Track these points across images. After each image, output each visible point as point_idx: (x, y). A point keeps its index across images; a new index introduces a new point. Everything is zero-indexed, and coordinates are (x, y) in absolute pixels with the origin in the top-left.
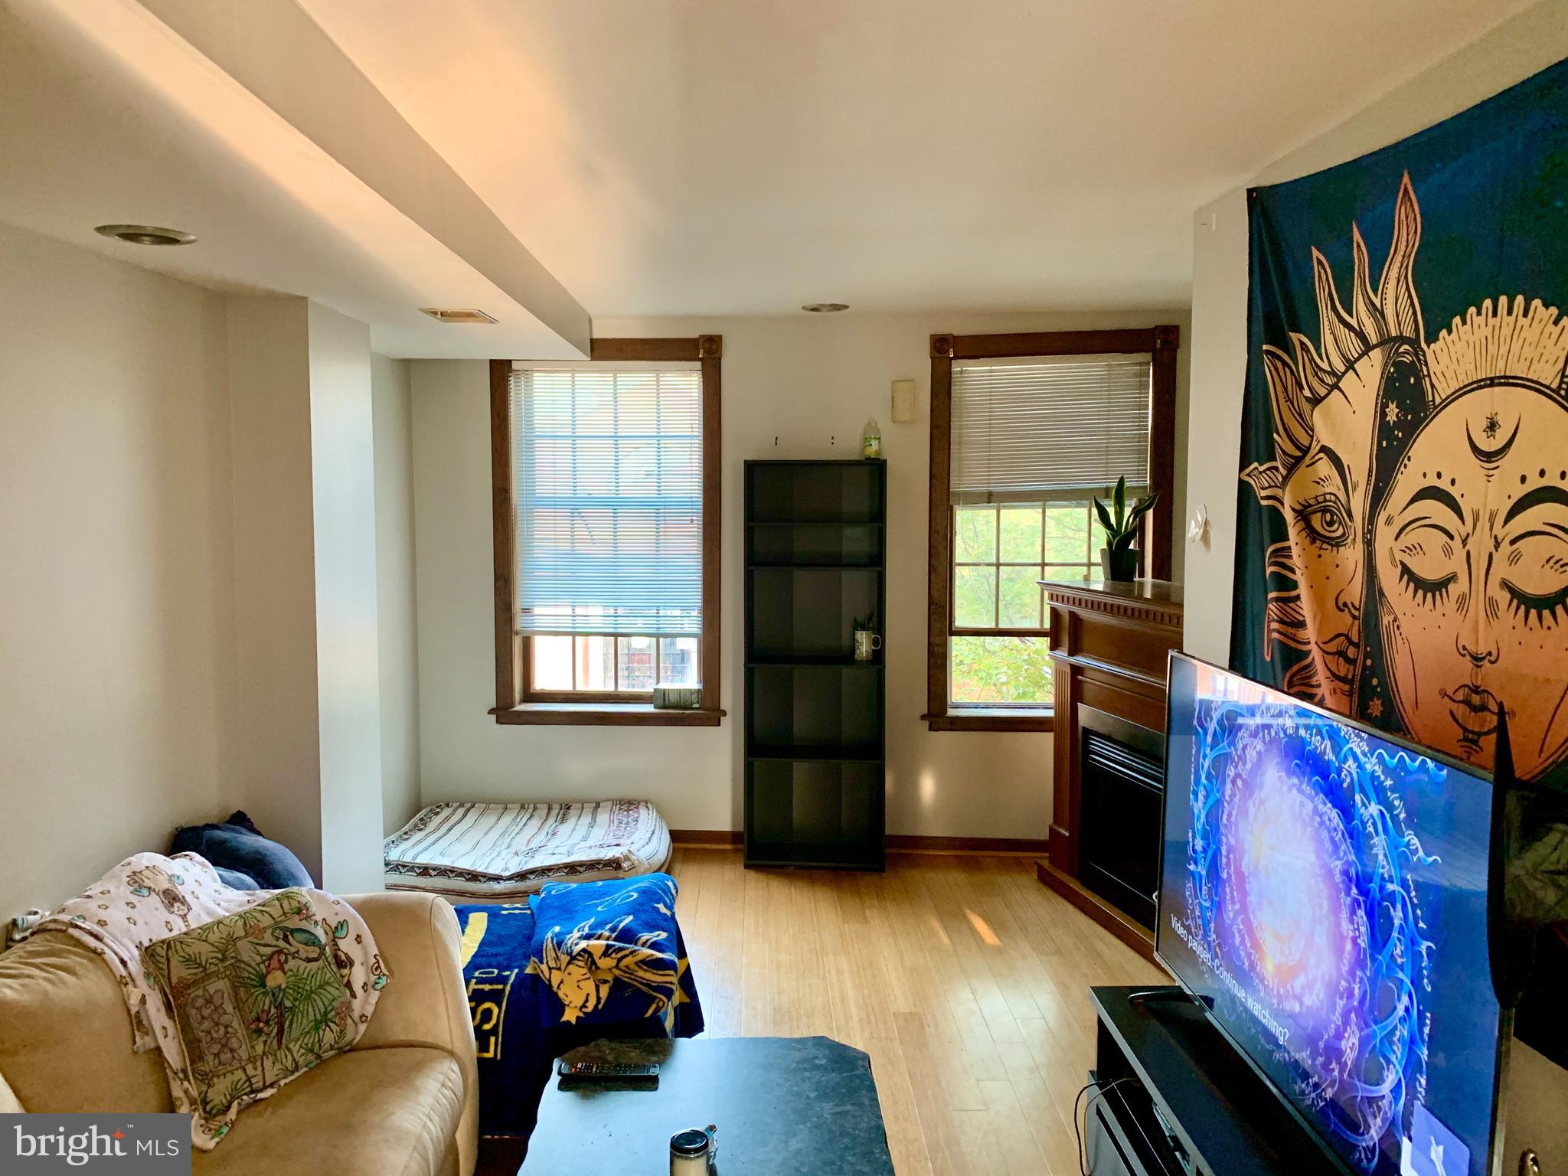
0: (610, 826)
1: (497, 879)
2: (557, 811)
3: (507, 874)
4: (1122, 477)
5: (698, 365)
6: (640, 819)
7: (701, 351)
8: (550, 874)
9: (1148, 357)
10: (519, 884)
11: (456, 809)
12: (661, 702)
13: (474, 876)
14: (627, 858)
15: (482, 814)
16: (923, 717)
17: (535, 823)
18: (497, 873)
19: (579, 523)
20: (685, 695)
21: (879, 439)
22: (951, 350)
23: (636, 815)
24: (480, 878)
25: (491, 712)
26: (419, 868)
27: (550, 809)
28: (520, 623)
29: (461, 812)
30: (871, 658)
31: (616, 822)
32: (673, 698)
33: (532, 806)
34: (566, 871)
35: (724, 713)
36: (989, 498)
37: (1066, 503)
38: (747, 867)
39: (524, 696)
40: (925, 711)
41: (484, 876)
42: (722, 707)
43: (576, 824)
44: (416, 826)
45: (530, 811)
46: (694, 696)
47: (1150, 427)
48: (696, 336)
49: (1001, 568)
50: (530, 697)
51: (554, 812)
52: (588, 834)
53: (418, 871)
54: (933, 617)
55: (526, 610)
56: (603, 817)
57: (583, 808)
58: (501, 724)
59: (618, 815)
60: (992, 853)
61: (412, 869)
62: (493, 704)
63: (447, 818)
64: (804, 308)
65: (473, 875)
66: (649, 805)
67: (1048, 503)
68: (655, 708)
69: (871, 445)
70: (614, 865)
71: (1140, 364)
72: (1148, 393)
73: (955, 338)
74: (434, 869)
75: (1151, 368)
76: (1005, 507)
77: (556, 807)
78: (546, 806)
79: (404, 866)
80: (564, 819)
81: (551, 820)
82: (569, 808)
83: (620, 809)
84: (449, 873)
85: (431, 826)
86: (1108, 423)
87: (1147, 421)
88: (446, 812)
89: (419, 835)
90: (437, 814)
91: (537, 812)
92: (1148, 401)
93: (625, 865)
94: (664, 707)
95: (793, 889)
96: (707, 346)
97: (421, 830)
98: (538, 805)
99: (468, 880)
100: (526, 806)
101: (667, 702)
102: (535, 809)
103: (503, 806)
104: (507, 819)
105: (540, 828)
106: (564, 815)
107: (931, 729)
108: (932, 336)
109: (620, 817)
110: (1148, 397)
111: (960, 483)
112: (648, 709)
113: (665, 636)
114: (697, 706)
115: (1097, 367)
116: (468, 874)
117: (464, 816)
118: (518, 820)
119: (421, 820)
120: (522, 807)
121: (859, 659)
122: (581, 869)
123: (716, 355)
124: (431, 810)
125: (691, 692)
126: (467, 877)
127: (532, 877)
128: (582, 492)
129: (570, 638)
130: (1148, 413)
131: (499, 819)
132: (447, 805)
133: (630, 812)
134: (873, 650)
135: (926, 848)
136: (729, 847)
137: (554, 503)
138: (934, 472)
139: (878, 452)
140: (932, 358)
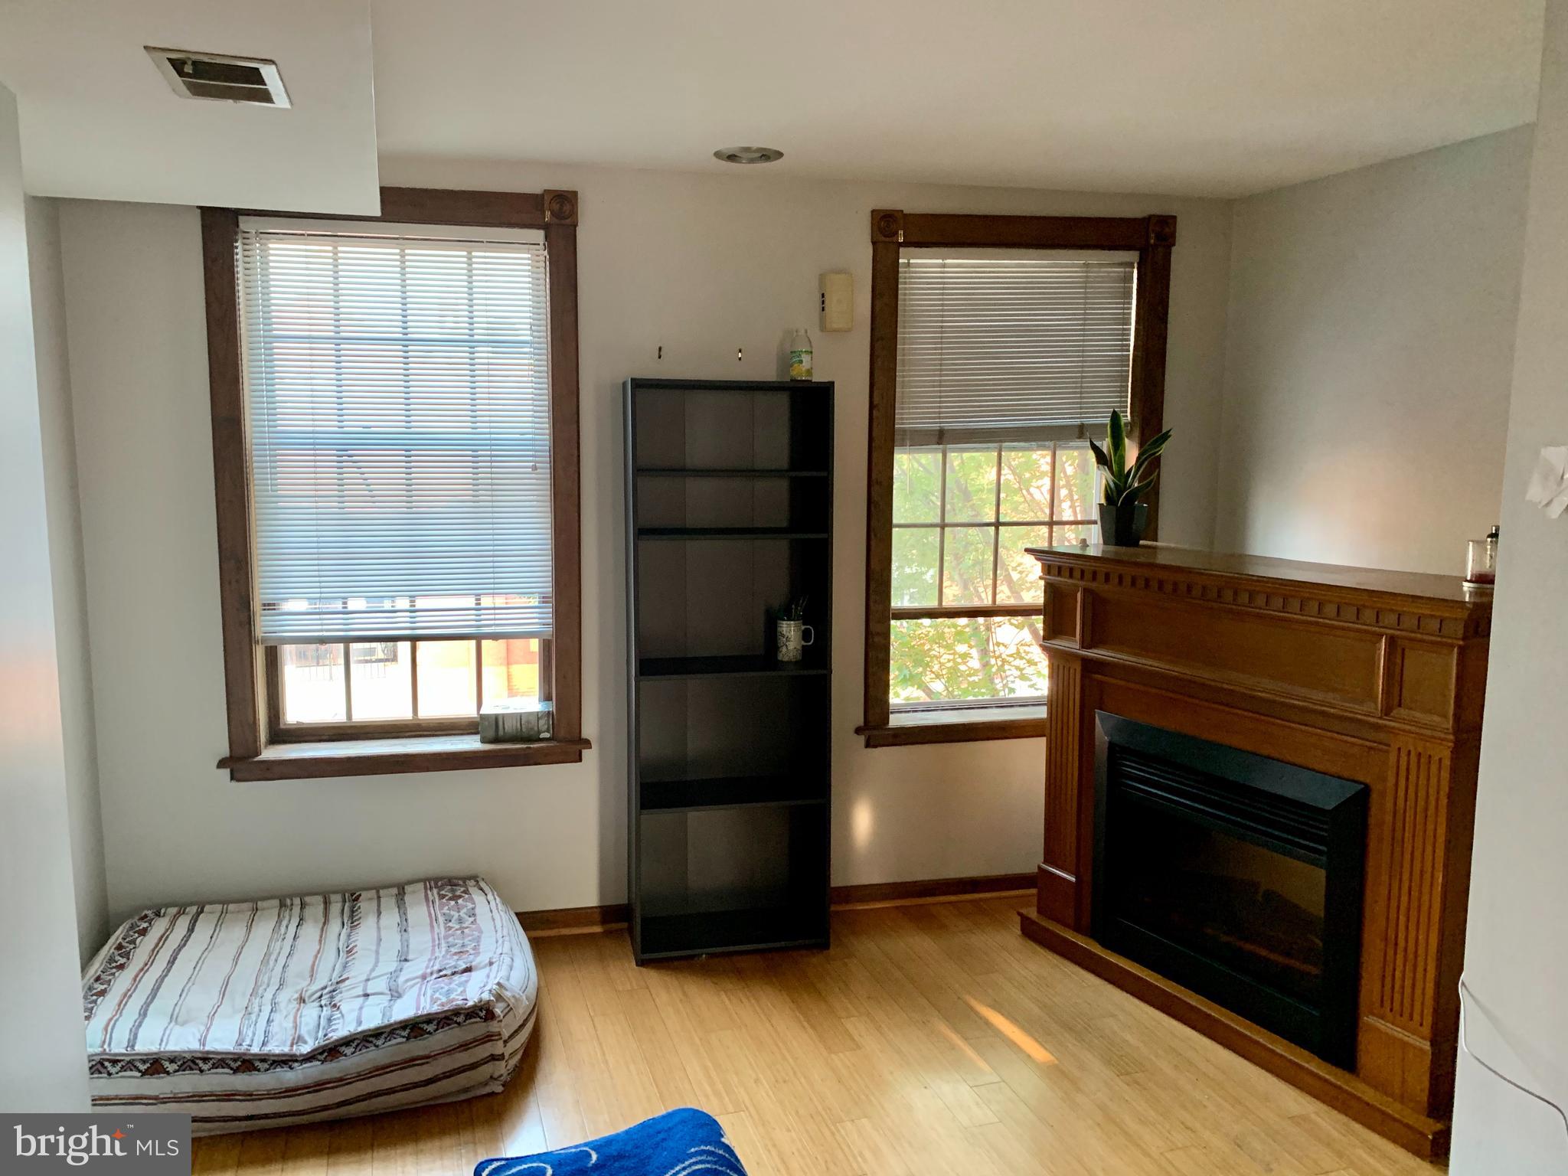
0: (432, 927)
1: (285, 1061)
2: (339, 905)
3: (305, 1049)
4: (1114, 412)
5: (539, 235)
6: (477, 911)
7: (548, 214)
8: (379, 1042)
9: (1133, 256)
10: (328, 1066)
11: (173, 923)
12: (491, 734)
13: (245, 1063)
14: (499, 997)
15: (219, 922)
16: (858, 731)
17: (310, 930)
18: (286, 1050)
19: (351, 473)
20: (528, 722)
21: (811, 352)
22: (901, 232)
23: (470, 905)
24: (257, 1064)
25: (222, 764)
26: (144, 1062)
27: (327, 903)
28: (264, 626)
29: (183, 923)
30: (799, 657)
31: (441, 919)
32: (510, 727)
33: (297, 901)
34: (405, 1033)
35: (587, 744)
36: (941, 438)
37: (1022, 444)
38: (641, 963)
39: (270, 736)
40: (861, 722)
41: (263, 1059)
42: (585, 734)
43: (379, 928)
44: (111, 960)
45: (297, 910)
46: (542, 722)
47: (1132, 348)
48: (538, 191)
49: (947, 529)
50: (281, 735)
51: (335, 908)
52: (405, 944)
53: (143, 1067)
54: (873, 597)
55: (269, 606)
56: (418, 912)
57: (379, 897)
58: (239, 780)
59: (441, 909)
60: (942, 899)
61: (130, 1065)
62: (224, 750)
63: (163, 938)
64: (718, 155)
65: (244, 1061)
66: (482, 884)
67: (1005, 444)
68: (483, 741)
69: (801, 362)
70: (483, 1014)
71: (1121, 265)
72: (1130, 303)
73: (906, 216)
74: (172, 1061)
75: (1135, 271)
76: (954, 450)
77: (336, 898)
78: (320, 899)
79: (114, 1062)
80: (353, 918)
81: (335, 926)
82: (357, 899)
83: (442, 897)
84: (200, 1063)
85: (140, 956)
86: (1083, 341)
87: (1129, 340)
88: (159, 927)
89: (122, 981)
90: (143, 932)
91: (307, 911)
92: (1130, 314)
93: (498, 1011)
94: (496, 740)
95: (724, 996)
96: (556, 207)
97: (121, 967)
98: (307, 899)
99: (236, 1071)
100: (288, 902)
101: (501, 733)
102: (303, 906)
103: (250, 905)
104: (263, 929)
105: (320, 941)
106: (353, 912)
107: (868, 745)
108: (873, 212)
109: (445, 910)
110: (1130, 309)
111: (907, 417)
112: (471, 744)
113: (495, 637)
114: (547, 735)
115: (1073, 266)
116: (235, 1060)
117: (191, 930)
118: (283, 929)
119: (120, 947)
120: (282, 905)
121: (786, 659)
122: (430, 1028)
123: (568, 221)
124: (132, 927)
125: (538, 716)
126: (234, 1065)
127: (348, 1051)
128: (352, 425)
129: (341, 646)
130: (1129, 329)
131: (249, 928)
132: (158, 914)
133: (460, 901)
134: (803, 646)
135: (861, 900)
136: (597, 929)
137: (313, 443)
138: (876, 401)
139: (809, 372)
140: (874, 243)
